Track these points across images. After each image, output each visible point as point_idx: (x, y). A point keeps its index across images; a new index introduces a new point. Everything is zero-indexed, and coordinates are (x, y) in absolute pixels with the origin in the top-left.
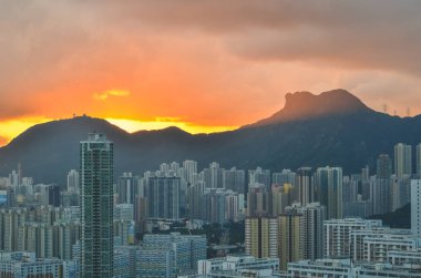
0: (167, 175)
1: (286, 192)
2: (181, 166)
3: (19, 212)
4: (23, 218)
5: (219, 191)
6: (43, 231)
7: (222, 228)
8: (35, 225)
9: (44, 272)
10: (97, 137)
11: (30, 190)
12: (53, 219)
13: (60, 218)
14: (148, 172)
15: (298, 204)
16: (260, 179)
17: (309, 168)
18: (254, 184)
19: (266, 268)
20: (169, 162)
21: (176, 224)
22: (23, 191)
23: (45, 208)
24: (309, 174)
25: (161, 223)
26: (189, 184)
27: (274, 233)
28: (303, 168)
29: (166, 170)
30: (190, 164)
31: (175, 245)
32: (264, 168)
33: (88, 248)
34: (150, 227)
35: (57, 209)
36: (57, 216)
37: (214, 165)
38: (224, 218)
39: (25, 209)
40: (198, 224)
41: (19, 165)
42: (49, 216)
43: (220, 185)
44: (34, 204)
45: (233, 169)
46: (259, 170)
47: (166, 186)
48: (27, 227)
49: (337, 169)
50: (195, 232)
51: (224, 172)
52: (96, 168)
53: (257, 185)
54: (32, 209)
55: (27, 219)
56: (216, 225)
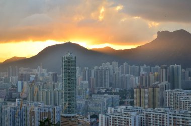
0: (104, 68)
1: (156, 76)
2: (111, 64)
3: (40, 85)
4: (41, 87)
5: (127, 75)
6: (49, 93)
7: (128, 92)
8: (46, 90)
9: (47, 111)
10: (69, 54)
11: (46, 74)
12: (54, 88)
13: (57, 87)
14: (96, 67)
15: (158, 82)
16: (145, 70)
17: (166, 66)
18: (142, 72)
19: (134, 111)
20: (105, 62)
21: (108, 90)
22: (43, 75)
23: (51, 83)
24: (166, 68)
25: (101, 89)
26: (114, 72)
27: (146, 95)
28: (163, 66)
29: (104, 66)
30: (115, 63)
31: (105, 99)
32: (147, 65)
33: (66, 101)
34: (96, 91)
35: (56, 83)
36: (56, 86)
37: (125, 64)
38: (129, 87)
39: (42, 84)
40: (117, 90)
41: (41, 64)
42: (52, 86)
43: (127, 73)
44: (46, 81)
45: (133, 66)
46: (145, 66)
47: (103, 73)
48: (43, 91)
49: (179, 66)
50: (115, 94)
51: (130, 67)
52: (69, 67)
53: (144, 73)
54: (46, 83)
55: (43, 88)
56: (125, 90)
